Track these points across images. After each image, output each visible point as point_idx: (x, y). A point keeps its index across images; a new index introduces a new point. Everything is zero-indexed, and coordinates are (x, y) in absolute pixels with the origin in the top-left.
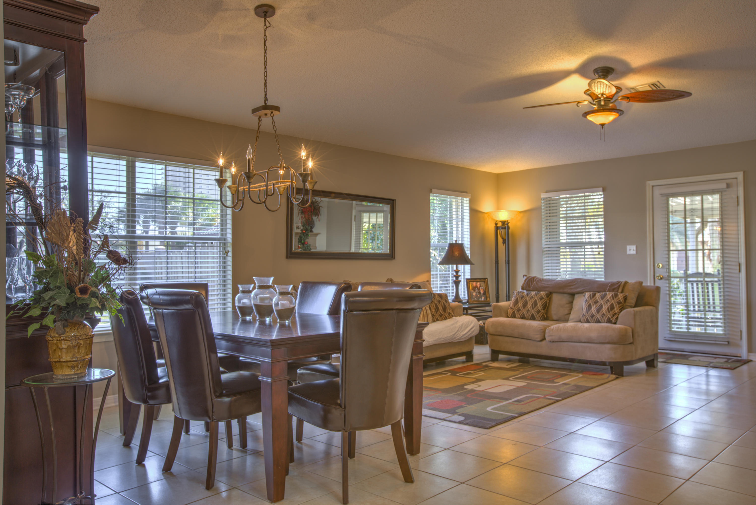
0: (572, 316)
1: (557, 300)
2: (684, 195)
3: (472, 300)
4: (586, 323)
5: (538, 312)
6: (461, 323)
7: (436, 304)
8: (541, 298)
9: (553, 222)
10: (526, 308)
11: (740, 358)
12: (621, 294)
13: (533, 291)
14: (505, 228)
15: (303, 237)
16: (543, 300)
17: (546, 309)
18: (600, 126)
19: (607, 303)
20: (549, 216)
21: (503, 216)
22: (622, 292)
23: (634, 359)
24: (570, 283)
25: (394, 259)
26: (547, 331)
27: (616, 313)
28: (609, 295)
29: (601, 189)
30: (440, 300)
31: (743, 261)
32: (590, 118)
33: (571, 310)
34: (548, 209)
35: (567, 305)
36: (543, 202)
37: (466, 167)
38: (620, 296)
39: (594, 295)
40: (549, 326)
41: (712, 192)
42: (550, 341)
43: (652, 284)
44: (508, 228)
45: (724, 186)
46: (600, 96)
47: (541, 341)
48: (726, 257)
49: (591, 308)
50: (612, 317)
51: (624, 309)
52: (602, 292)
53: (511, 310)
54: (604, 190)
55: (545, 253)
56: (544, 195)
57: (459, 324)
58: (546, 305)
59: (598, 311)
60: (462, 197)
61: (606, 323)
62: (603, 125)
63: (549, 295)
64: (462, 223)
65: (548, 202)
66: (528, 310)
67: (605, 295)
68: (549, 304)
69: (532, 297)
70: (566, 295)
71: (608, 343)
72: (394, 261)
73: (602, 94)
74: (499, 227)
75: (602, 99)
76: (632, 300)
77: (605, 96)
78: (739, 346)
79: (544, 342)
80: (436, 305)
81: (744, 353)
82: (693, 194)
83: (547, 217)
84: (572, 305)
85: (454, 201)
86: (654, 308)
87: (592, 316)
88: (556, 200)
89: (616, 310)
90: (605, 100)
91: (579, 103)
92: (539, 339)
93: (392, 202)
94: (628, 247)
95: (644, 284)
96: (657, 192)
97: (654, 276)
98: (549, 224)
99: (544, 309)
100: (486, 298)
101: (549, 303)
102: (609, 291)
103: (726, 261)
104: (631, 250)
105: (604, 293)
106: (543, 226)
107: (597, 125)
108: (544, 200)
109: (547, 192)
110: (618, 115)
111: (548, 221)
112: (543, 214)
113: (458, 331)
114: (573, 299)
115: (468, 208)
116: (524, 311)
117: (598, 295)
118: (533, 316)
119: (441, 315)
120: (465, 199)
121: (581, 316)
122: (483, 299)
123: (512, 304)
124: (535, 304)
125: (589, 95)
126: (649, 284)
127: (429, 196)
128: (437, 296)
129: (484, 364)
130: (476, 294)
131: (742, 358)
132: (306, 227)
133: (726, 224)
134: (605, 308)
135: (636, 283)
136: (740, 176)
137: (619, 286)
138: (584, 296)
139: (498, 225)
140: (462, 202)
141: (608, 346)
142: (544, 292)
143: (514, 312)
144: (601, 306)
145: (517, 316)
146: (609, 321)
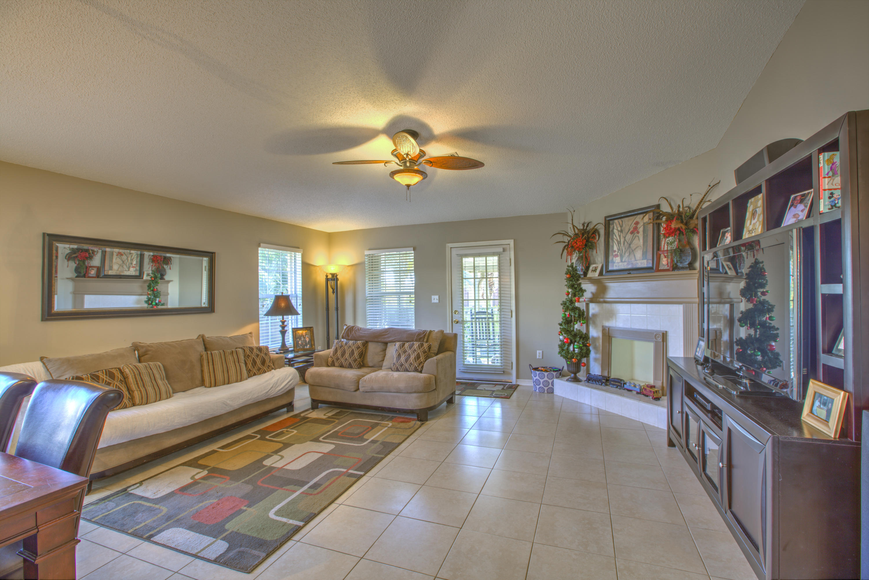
0: (385, 363)
1: (373, 349)
2: (474, 255)
3: (298, 348)
4: (396, 371)
5: (355, 360)
6: (277, 378)
7: (253, 358)
8: (358, 348)
9: (375, 275)
10: (344, 357)
11: (511, 383)
12: (426, 344)
13: (351, 340)
14: (334, 280)
15: (152, 284)
16: (359, 349)
17: (362, 358)
18: (406, 186)
19: (414, 352)
20: (372, 270)
21: (332, 269)
22: (427, 342)
23: (437, 403)
24: (383, 332)
25: (214, 312)
26: (360, 382)
27: (421, 362)
28: (416, 344)
29: (412, 248)
30: (259, 353)
31: (513, 308)
32: (398, 178)
33: (384, 357)
34: (371, 264)
35: (381, 353)
36: (366, 258)
37: (298, 225)
38: (426, 345)
39: (404, 345)
40: (363, 376)
41: (493, 254)
42: (363, 392)
43: (451, 332)
44: (337, 279)
45: (501, 250)
46: (405, 156)
47: (356, 391)
48: (503, 305)
49: (401, 357)
50: (418, 366)
51: (429, 358)
52: (411, 342)
53: (331, 359)
54: (414, 250)
55: (368, 301)
56: (367, 252)
57: (275, 379)
58: (362, 353)
59: (406, 360)
60: (295, 252)
61: (414, 371)
62: (408, 186)
63: (365, 344)
64: (295, 276)
65: (371, 258)
66: (346, 359)
67: (413, 345)
68: (365, 353)
69: (350, 346)
70: (380, 344)
71: (415, 392)
72: (213, 314)
73: (407, 154)
74: (330, 278)
75: (408, 159)
76: (435, 347)
77: (410, 157)
78: (510, 374)
79: (358, 392)
80: (254, 360)
81: (513, 380)
82: (480, 255)
83: (370, 270)
84: (385, 352)
85: (288, 255)
86: (453, 353)
87: (402, 365)
88: (378, 256)
89: (422, 359)
90: (410, 162)
91: (386, 163)
92: (353, 390)
93: (211, 256)
94: (433, 297)
95: (444, 332)
96: (454, 252)
97: (452, 320)
98: (371, 277)
99: (360, 358)
100: (311, 345)
101: (365, 351)
102: (416, 341)
103: (503, 309)
104: (435, 299)
105: (411, 343)
106: (367, 278)
107: (402, 185)
108: (367, 256)
109: (370, 249)
110: (422, 178)
111: (371, 274)
112: (366, 268)
113: (272, 388)
114: (387, 347)
115: (300, 262)
116: (343, 360)
117: (407, 345)
118: (350, 364)
119: (259, 369)
120: (297, 253)
121: (392, 365)
122: (308, 346)
123: (332, 353)
124: (352, 353)
125: (396, 156)
126: (448, 332)
127: (258, 250)
128: (255, 350)
129: (302, 415)
130: (302, 343)
131: (513, 384)
132: (155, 275)
133: (502, 280)
134: (412, 357)
135: (438, 332)
136: (512, 242)
137: (425, 335)
138: (395, 345)
139: (328, 277)
140: (295, 256)
141: (415, 395)
142: (361, 342)
143: (333, 361)
144: (409, 356)
145: (336, 365)
146: (416, 370)
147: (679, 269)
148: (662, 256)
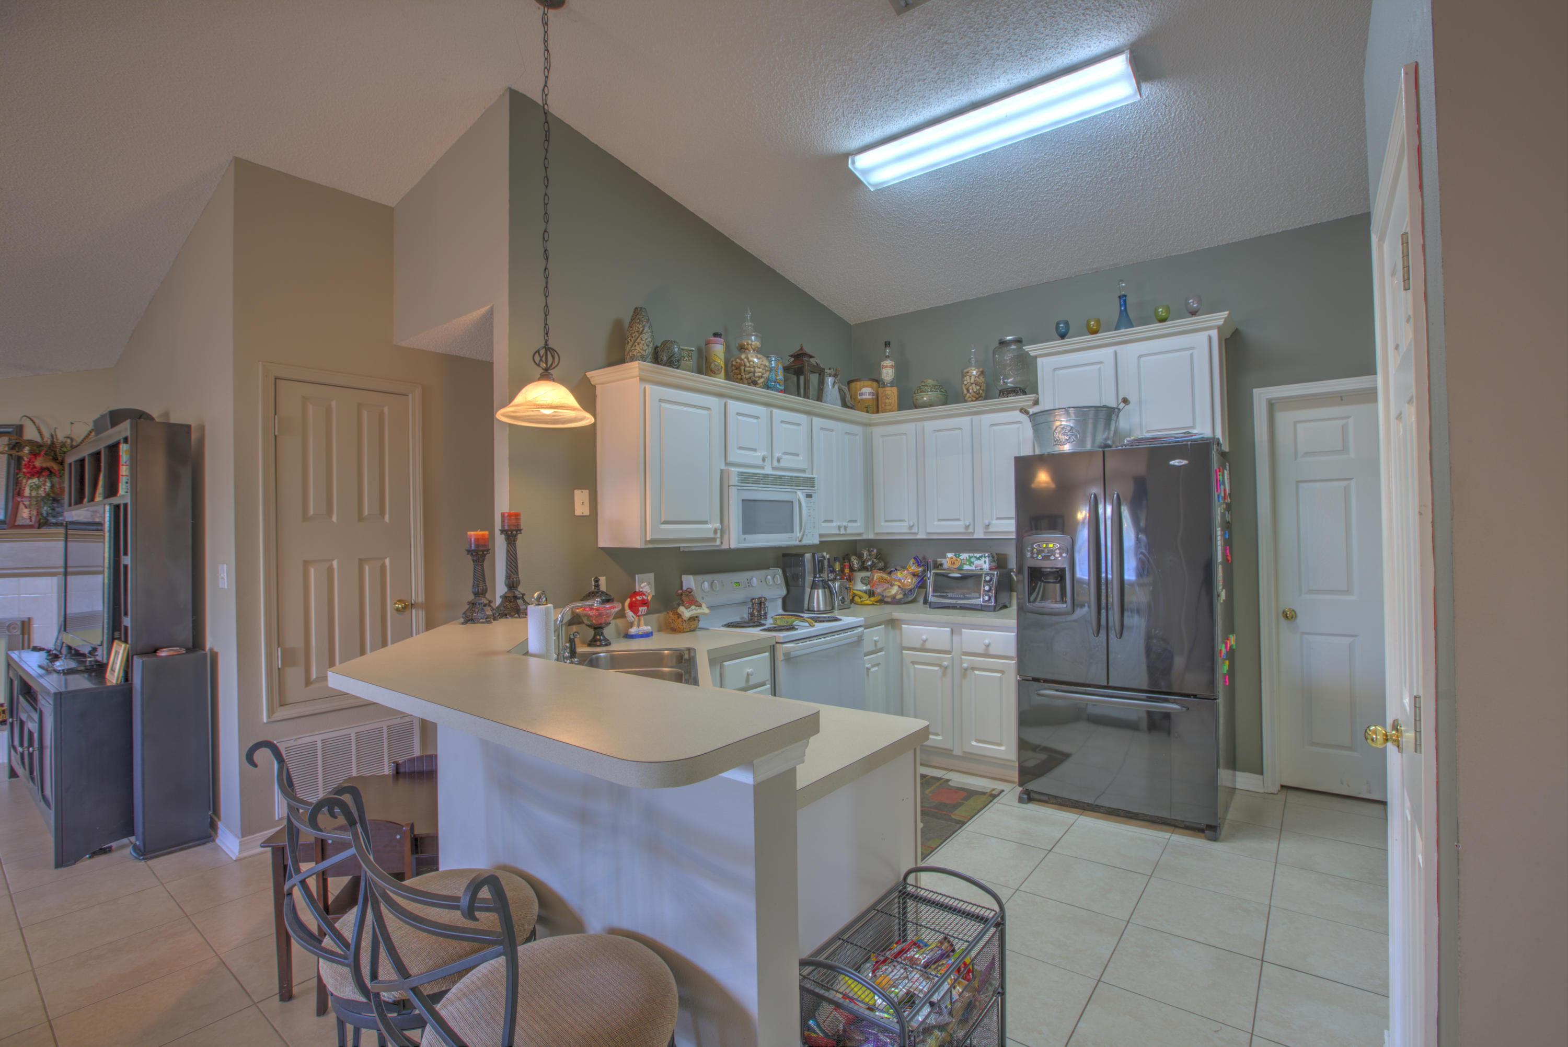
147: (51, 526)
148: (21, 506)
